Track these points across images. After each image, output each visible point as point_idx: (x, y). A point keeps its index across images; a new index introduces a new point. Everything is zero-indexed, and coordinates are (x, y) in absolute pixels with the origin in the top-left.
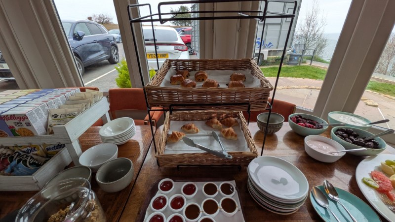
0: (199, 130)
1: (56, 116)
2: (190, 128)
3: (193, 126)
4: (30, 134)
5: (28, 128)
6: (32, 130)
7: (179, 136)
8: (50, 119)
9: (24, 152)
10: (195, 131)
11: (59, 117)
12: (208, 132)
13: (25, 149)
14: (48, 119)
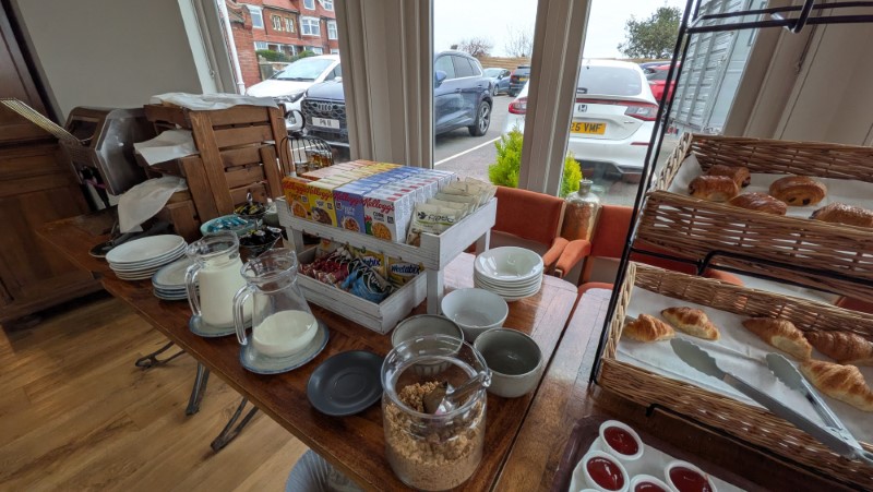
0: (719, 334)
1: (423, 216)
2: (693, 320)
3: (705, 319)
4: (386, 235)
5: (388, 225)
6: (391, 230)
7: (659, 331)
8: (415, 218)
9: (364, 261)
10: (708, 333)
11: (426, 219)
12: (751, 349)
13: (367, 259)
14: (411, 217)
